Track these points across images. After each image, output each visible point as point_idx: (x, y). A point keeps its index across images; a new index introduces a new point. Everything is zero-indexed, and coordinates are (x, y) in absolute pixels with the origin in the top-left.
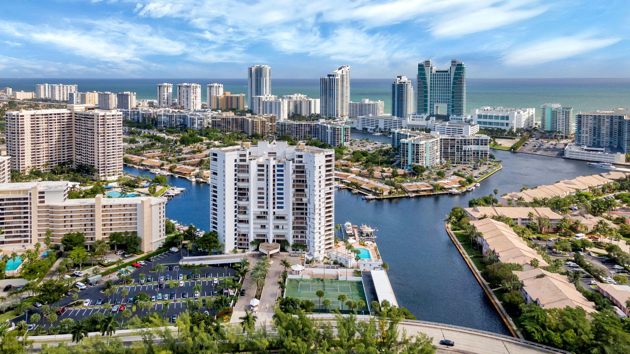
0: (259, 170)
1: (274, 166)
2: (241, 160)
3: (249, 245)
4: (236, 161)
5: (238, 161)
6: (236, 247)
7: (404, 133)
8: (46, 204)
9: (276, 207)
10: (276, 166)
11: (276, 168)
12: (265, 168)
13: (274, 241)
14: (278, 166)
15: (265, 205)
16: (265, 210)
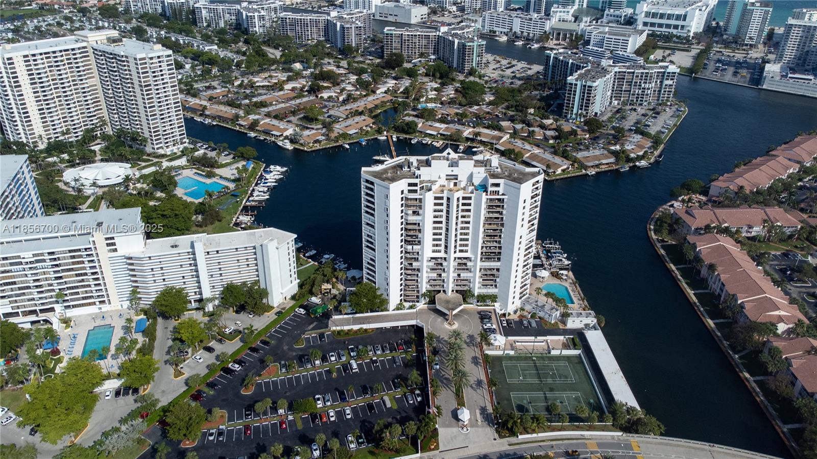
0: (436, 204)
1: (458, 199)
2: (410, 191)
3: (420, 297)
4: (402, 192)
5: (406, 192)
6: (401, 300)
7: (564, 59)
8: (121, 252)
9: (458, 251)
10: (461, 199)
11: (461, 201)
12: (444, 201)
13: (453, 291)
14: (464, 198)
15: (442, 248)
16: (442, 255)
